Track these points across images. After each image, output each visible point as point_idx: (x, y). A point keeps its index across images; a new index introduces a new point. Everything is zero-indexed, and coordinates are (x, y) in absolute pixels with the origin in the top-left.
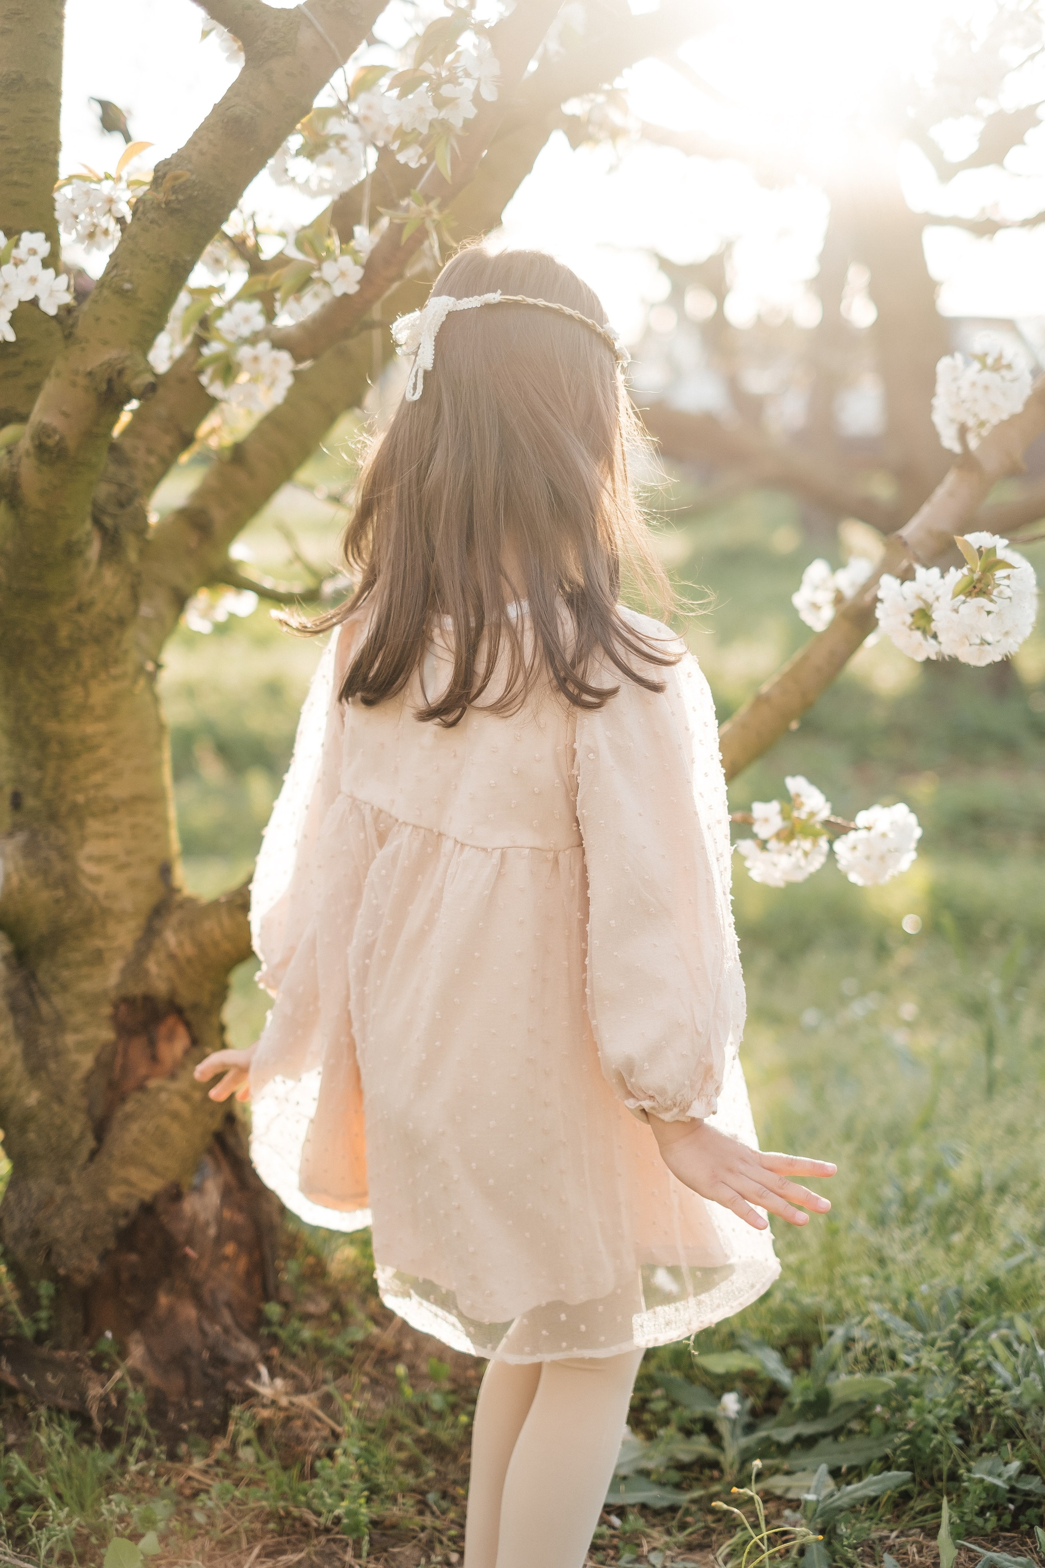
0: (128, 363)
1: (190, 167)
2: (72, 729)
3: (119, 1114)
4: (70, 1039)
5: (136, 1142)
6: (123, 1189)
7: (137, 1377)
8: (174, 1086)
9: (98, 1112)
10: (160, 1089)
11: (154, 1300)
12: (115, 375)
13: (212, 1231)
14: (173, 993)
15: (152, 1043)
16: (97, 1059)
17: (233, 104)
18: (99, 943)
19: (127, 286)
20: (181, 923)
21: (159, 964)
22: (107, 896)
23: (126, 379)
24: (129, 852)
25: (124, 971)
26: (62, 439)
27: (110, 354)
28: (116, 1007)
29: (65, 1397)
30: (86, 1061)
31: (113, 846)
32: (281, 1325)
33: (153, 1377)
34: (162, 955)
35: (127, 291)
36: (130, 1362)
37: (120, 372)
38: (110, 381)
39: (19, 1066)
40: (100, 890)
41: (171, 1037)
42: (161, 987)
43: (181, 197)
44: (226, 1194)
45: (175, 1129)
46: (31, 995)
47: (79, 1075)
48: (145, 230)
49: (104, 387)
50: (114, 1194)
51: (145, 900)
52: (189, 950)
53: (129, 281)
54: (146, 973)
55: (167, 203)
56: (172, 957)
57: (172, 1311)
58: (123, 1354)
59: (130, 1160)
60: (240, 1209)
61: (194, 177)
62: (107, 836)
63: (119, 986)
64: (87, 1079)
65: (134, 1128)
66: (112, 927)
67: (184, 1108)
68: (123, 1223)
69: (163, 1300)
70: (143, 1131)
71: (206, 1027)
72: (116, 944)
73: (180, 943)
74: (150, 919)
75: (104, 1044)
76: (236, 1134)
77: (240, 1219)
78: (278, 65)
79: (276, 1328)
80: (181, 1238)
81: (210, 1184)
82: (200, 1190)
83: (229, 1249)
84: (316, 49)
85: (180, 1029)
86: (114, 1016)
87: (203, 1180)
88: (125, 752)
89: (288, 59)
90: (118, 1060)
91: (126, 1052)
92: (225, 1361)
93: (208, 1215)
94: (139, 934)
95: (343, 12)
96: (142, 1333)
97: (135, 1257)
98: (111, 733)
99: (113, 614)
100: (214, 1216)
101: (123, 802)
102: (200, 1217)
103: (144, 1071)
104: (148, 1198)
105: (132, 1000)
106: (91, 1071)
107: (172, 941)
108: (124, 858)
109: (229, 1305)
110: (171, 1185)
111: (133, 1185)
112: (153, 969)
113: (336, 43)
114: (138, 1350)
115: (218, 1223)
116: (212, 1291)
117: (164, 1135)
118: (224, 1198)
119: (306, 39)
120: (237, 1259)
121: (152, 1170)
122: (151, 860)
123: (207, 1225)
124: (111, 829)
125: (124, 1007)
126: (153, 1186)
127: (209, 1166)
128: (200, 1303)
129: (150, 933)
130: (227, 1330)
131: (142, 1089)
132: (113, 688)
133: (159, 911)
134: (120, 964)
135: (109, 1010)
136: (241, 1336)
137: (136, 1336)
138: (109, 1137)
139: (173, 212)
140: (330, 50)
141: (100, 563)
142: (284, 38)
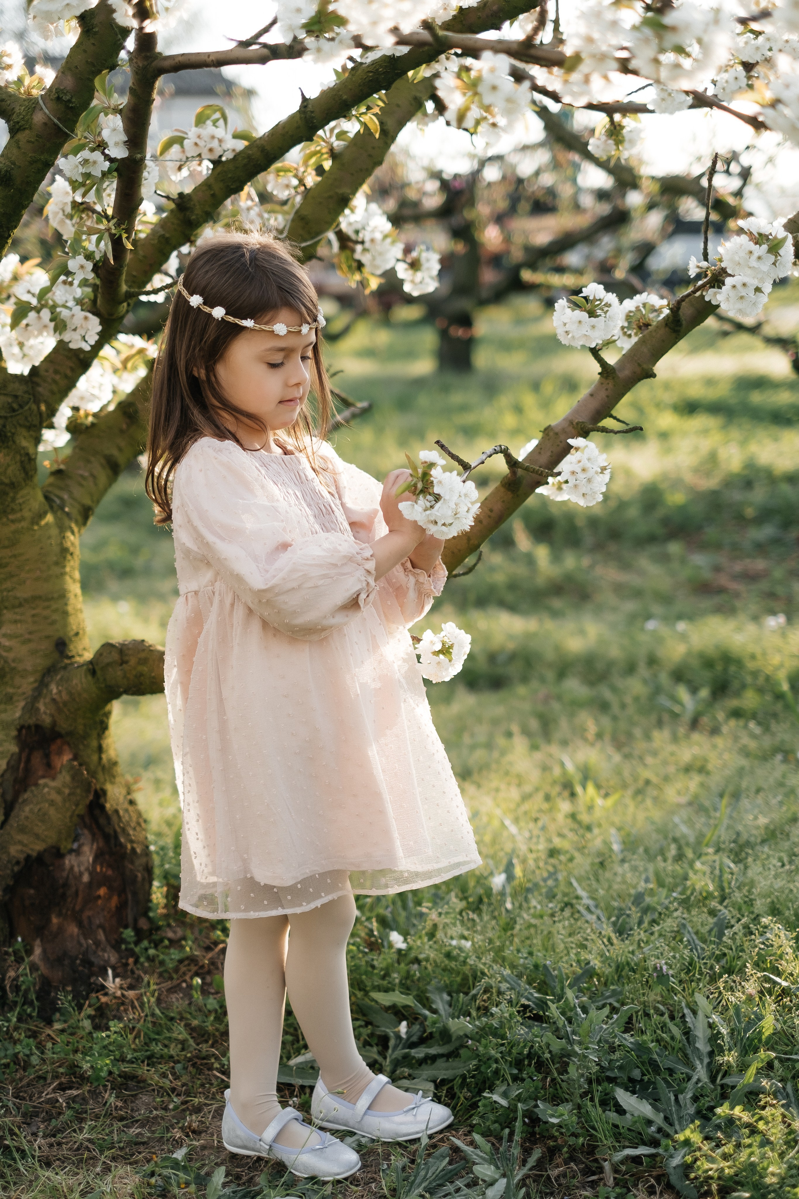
3: (20, 800)
5: (27, 818)
6: (19, 847)
7: (34, 967)
8: (53, 784)
9: (9, 797)
10: (46, 785)
11: (49, 920)
13: (86, 878)
15: (47, 756)
16: (8, 763)
18: (10, 690)
20: (61, 679)
21: (45, 704)
22: (14, 661)
24: (30, 633)
25: (23, 708)
28: (20, 730)
31: (20, 629)
32: (137, 943)
33: (44, 969)
34: (48, 700)
36: (32, 958)
40: (11, 656)
41: (60, 753)
42: (47, 720)
44: (98, 856)
45: (52, 812)
50: (14, 850)
51: (41, 663)
52: (65, 696)
54: (38, 709)
56: (54, 700)
57: (61, 929)
58: (29, 952)
59: (22, 830)
60: (109, 866)
62: (16, 622)
63: (20, 718)
65: (27, 809)
66: (18, 680)
67: (58, 799)
68: (16, 869)
69: (55, 920)
70: (31, 811)
71: (81, 747)
72: (20, 691)
73: (60, 692)
74: (44, 676)
75: (12, 755)
76: (108, 818)
77: (110, 872)
78: (23, 136)
79: (132, 946)
80: (61, 882)
81: (86, 849)
82: (77, 852)
83: (102, 891)
84: (45, 124)
85: (66, 747)
86: (18, 738)
87: (80, 846)
88: (27, 568)
89: (27, 132)
90: (22, 765)
91: (28, 761)
92: (91, 964)
93: (82, 869)
94: (36, 685)
95: (58, 99)
96: (42, 941)
97: (32, 891)
98: (15, 556)
99: (7, 481)
100: (87, 869)
101: (26, 600)
102: (76, 869)
103: (40, 773)
104: (34, 854)
105: (29, 727)
106: (5, 771)
107: (55, 691)
108: (27, 636)
109: (101, 926)
110: (53, 847)
111: (25, 845)
112: (42, 708)
113: (59, 119)
114: (38, 951)
115: (91, 874)
116: (89, 918)
117: (45, 814)
118: (96, 858)
119: (38, 118)
120: (109, 898)
121: (37, 836)
122: (48, 637)
123: (81, 874)
124: (18, 617)
125: (24, 731)
126: (39, 847)
127: (86, 836)
128: (80, 925)
129: (42, 685)
130: (97, 943)
131: (36, 785)
132: (13, 527)
133: (50, 671)
134: (22, 704)
135: (14, 733)
136: (108, 948)
137: (38, 942)
138: (13, 814)
140: (55, 124)
142: (23, 119)
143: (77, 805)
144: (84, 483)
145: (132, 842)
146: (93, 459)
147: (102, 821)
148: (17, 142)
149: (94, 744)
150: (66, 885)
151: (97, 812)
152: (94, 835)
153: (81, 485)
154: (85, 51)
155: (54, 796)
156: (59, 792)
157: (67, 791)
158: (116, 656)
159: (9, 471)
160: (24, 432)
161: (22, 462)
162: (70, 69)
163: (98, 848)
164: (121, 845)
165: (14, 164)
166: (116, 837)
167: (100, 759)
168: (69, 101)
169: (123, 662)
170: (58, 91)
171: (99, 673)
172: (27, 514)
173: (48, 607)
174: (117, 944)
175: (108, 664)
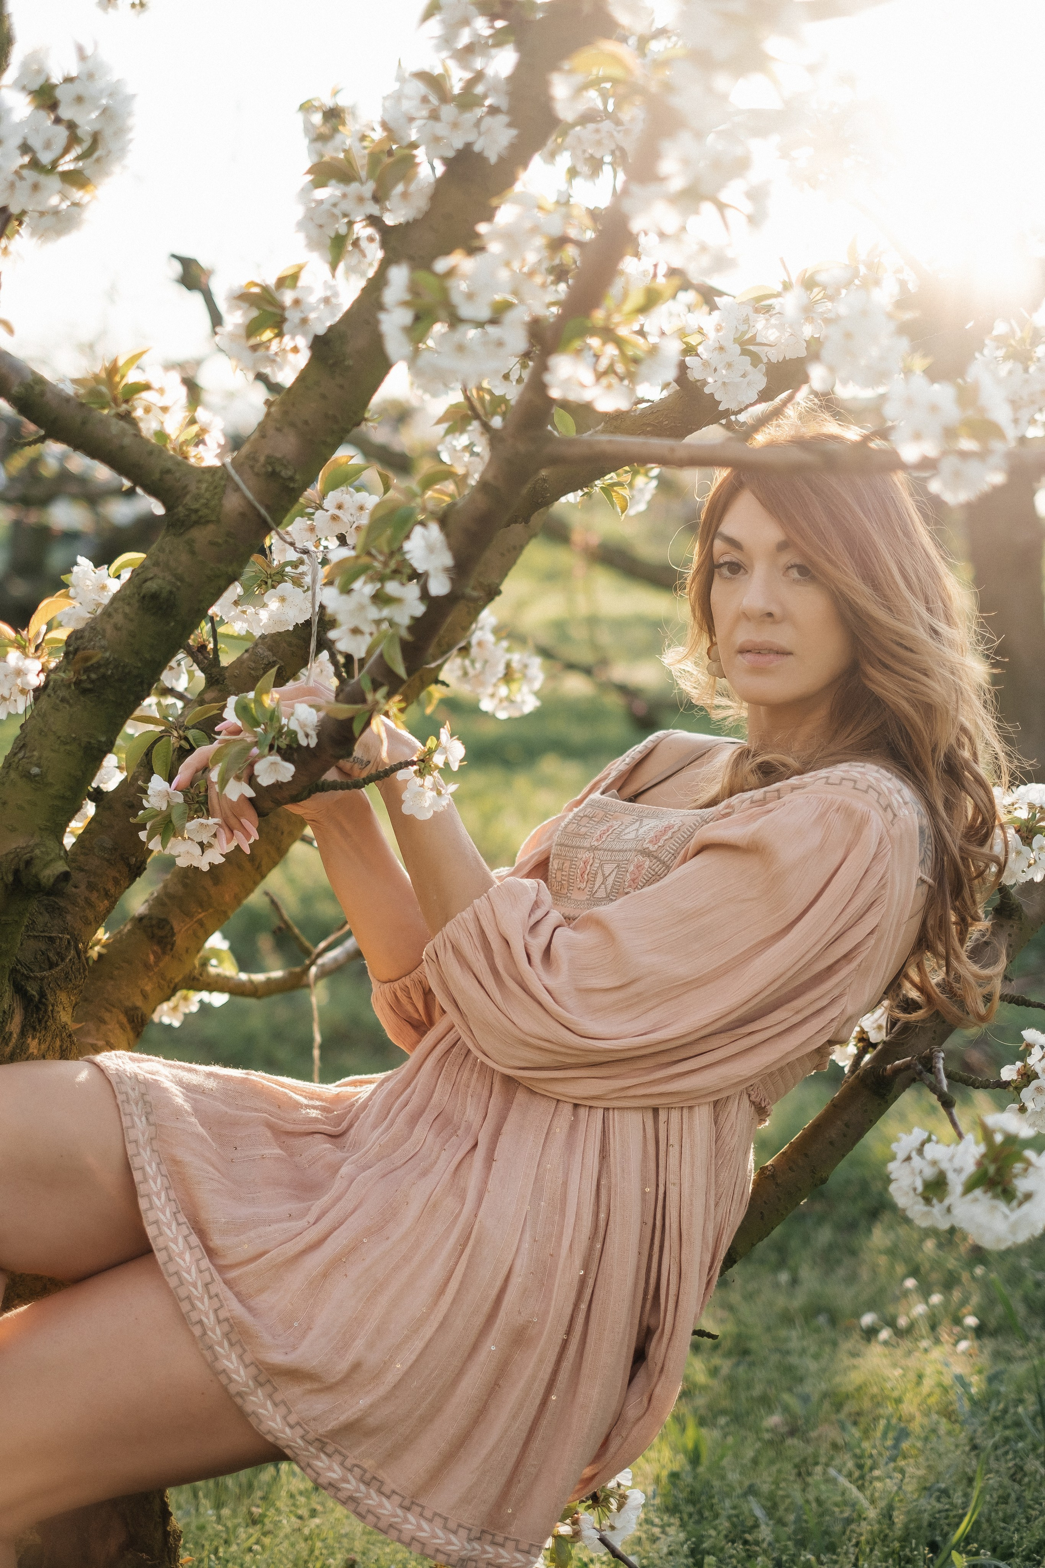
0: (37, 852)
1: (104, 643)
12: (22, 866)
17: (151, 575)
19: (35, 770)
27: (17, 842)
35: (36, 776)
37: (29, 863)
38: (16, 872)
43: (93, 676)
48: (56, 708)
49: (10, 878)
53: (38, 765)
55: (78, 683)
61: (107, 654)
78: (200, 534)
84: (243, 515)
89: (211, 527)
95: (273, 475)
113: (268, 508)
119: (231, 505)
139: (84, 692)
140: (259, 515)
141: (23, 1034)
142: (206, 505)
146: (107, 1016)
148: (190, 544)
154: (324, 397)
160: (62, 998)
162: (293, 425)
165: (181, 580)
168: (291, 479)
170: (270, 461)
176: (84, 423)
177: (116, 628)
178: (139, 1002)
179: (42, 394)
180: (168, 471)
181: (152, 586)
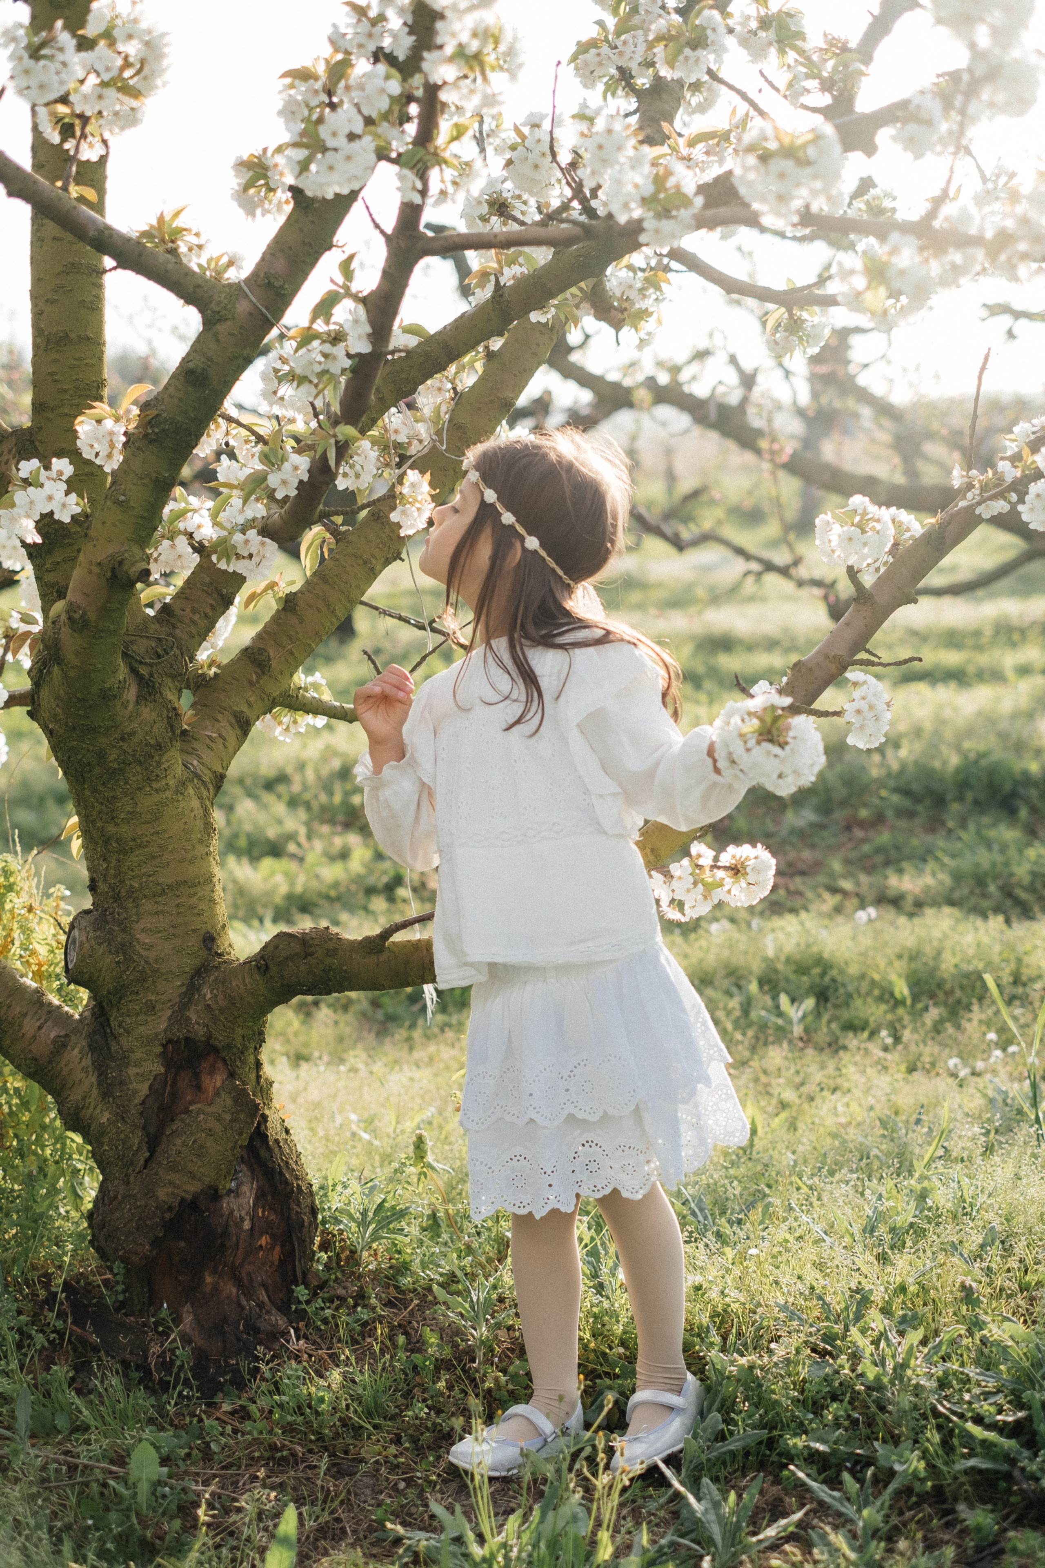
0: (126, 555)
2: (125, 830)
3: (168, 1132)
4: (132, 1071)
5: (179, 1152)
6: (170, 1190)
7: (186, 1339)
8: (210, 1110)
9: (152, 1130)
10: (200, 1112)
11: (202, 1279)
12: (117, 565)
13: (247, 1225)
14: (210, 1036)
15: (197, 1076)
16: (150, 1088)
17: (191, 359)
18: (153, 997)
19: (122, 498)
20: (215, 981)
21: (197, 1012)
22: (156, 961)
23: (125, 568)
24: (175, 927)
25: (169, 1019)
26: (85, 613)
27: (111, 549)
28: (164, 1046)
29: (131, 1353)
30: (144, 1089)
31: (162, 922)
32: (308, 1302)
33: (199, 1340)
34: (200, 1007)
35: (123, 502)
36: (182, 1327)
37: (121, 563)
38: (113, 570)
39: (95, 1092)
40: (152, 955)
41: (212, 1072)
42: (200, 1032)
44: (260, 1197)
46: (105, 1036)
47: (138, 1100)
49: (109, 574)
50: (162, 1193)
51: (189, 963)
52: (222, 1002)
53: (124, 495)
54: (188, 1019)
55: (146, 435)
56: (208, 1007)
57: (216, 1289)
58: (177, 1321)
59: (173, 1168)
60: (272, 1209)
62: (157, 913)
63: (165, 1031)
64: (143, 1103)
65: (178, 1141)
66: (161, 985)
67: (218, 1127)
68: (167, 1216)
69: (209, 1279)
70: (184, 1144)
71: (238, 1063)
72: (164, 998)
73: (216, 996)
74: (192, 978)
75: (156, 1076)
76: (269, 1150)
77: (273, 1217)
78: (222, 328)
79: (304, 1306)
80: (219, 1230)
81: (245, 1189)
82: (236, 1192)
83: (264, 1241)
84: (251, 314)
85: (220, 1065)
86: (163, 1054)
87: (239, 1186)
88: (170, 848)
89: (229, 323)
90: (168, 1089)
91: (174, 1082)
92: (257, 1330)
93: (243, 1213)
94: (184, 989)
95: (269, 285)
96: (192, 1305)
97: (182, 1244)
98: (157, 833)
99: (152, 742)
100: (247, 1213)
101: (169, 887)
102: (236, 1214)
103: (189, 1098)
104: (189, 1197)
105: (179, 1040)
106: (147, 1096)
107: (209, 996)
108: (172, 931)
109: (264, 1285)
110: (210, 1187)
111: (177, 1187)
112: (194, 1018)
113: (267, 308)
114: (188, 1319)
115: (252, 1220)
116: (249, 1274)
117: (201, 1147)
118: (257, 1199)
119: (242, 307)
120: (272, 1248)
121: (192, 1176)
122: (194, 931)
123: (242, 1220)
124: (160, 908)
125: (170, 1047)
126: (193, 1187)
127: (244, 1174)
128: (239, 1283)
129: (192, 989)
130: (261, 1305)
131: (187, 1111)
132: (156, 798)
133: (200, 971)
134: (169, 1013)
135: (160, 1049)
136: (274, 1311)
137: (187, 1307)
138: (159, 1149)
139: (151, 441)
140: (262, 314)
141: (137, 703)
142: (225, 308)
143: (241, 1134)
144: (213, 745)
145: (297, 1179)
146: (220, 717)
147: (263, 1153)
148: (216, 336)
149: (251, 1059)
150: (225, 1233)
151: (257, 1143)
152: (253, 1171)
153: (211, 749)
154: (301, 230)
155: (212, 1124)
156: (219, 1119)
157: (228, 1117)
158: (297, 948)
159: (155, 730)
160: (168, 681)
161: (169, 718)
162: (282, 251)
163: (259, 1187)
164: (286, 1182)
165: (211, 360)
166: (281, 1173)
167: (259, 1077)
168: (282, 287)
169: (307, 955)
170: (267, 276)
171: (274, 969)
172: (172, 782)
173: (195, 894)
174: (285, 1304)
175: (287, 958)
176: (140, 255)
177: (171, 397)
178: (244, 708)
179: (111, 236)
180: (199, 286)
181: (191, 365)
